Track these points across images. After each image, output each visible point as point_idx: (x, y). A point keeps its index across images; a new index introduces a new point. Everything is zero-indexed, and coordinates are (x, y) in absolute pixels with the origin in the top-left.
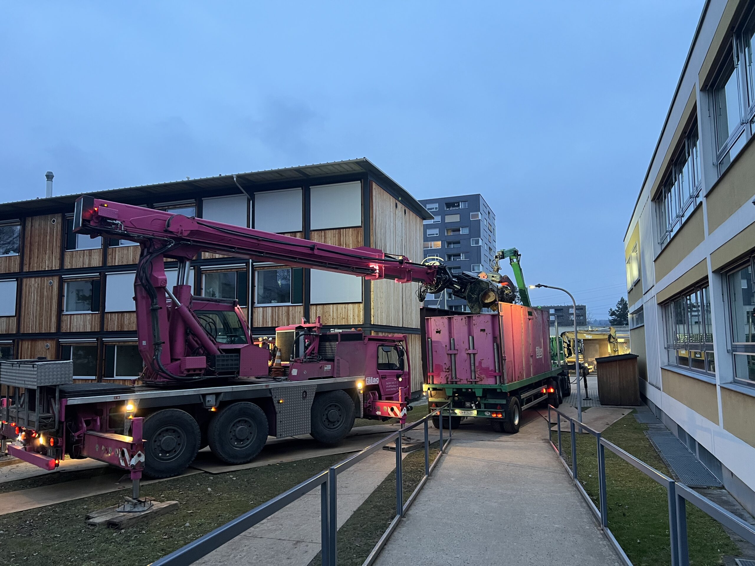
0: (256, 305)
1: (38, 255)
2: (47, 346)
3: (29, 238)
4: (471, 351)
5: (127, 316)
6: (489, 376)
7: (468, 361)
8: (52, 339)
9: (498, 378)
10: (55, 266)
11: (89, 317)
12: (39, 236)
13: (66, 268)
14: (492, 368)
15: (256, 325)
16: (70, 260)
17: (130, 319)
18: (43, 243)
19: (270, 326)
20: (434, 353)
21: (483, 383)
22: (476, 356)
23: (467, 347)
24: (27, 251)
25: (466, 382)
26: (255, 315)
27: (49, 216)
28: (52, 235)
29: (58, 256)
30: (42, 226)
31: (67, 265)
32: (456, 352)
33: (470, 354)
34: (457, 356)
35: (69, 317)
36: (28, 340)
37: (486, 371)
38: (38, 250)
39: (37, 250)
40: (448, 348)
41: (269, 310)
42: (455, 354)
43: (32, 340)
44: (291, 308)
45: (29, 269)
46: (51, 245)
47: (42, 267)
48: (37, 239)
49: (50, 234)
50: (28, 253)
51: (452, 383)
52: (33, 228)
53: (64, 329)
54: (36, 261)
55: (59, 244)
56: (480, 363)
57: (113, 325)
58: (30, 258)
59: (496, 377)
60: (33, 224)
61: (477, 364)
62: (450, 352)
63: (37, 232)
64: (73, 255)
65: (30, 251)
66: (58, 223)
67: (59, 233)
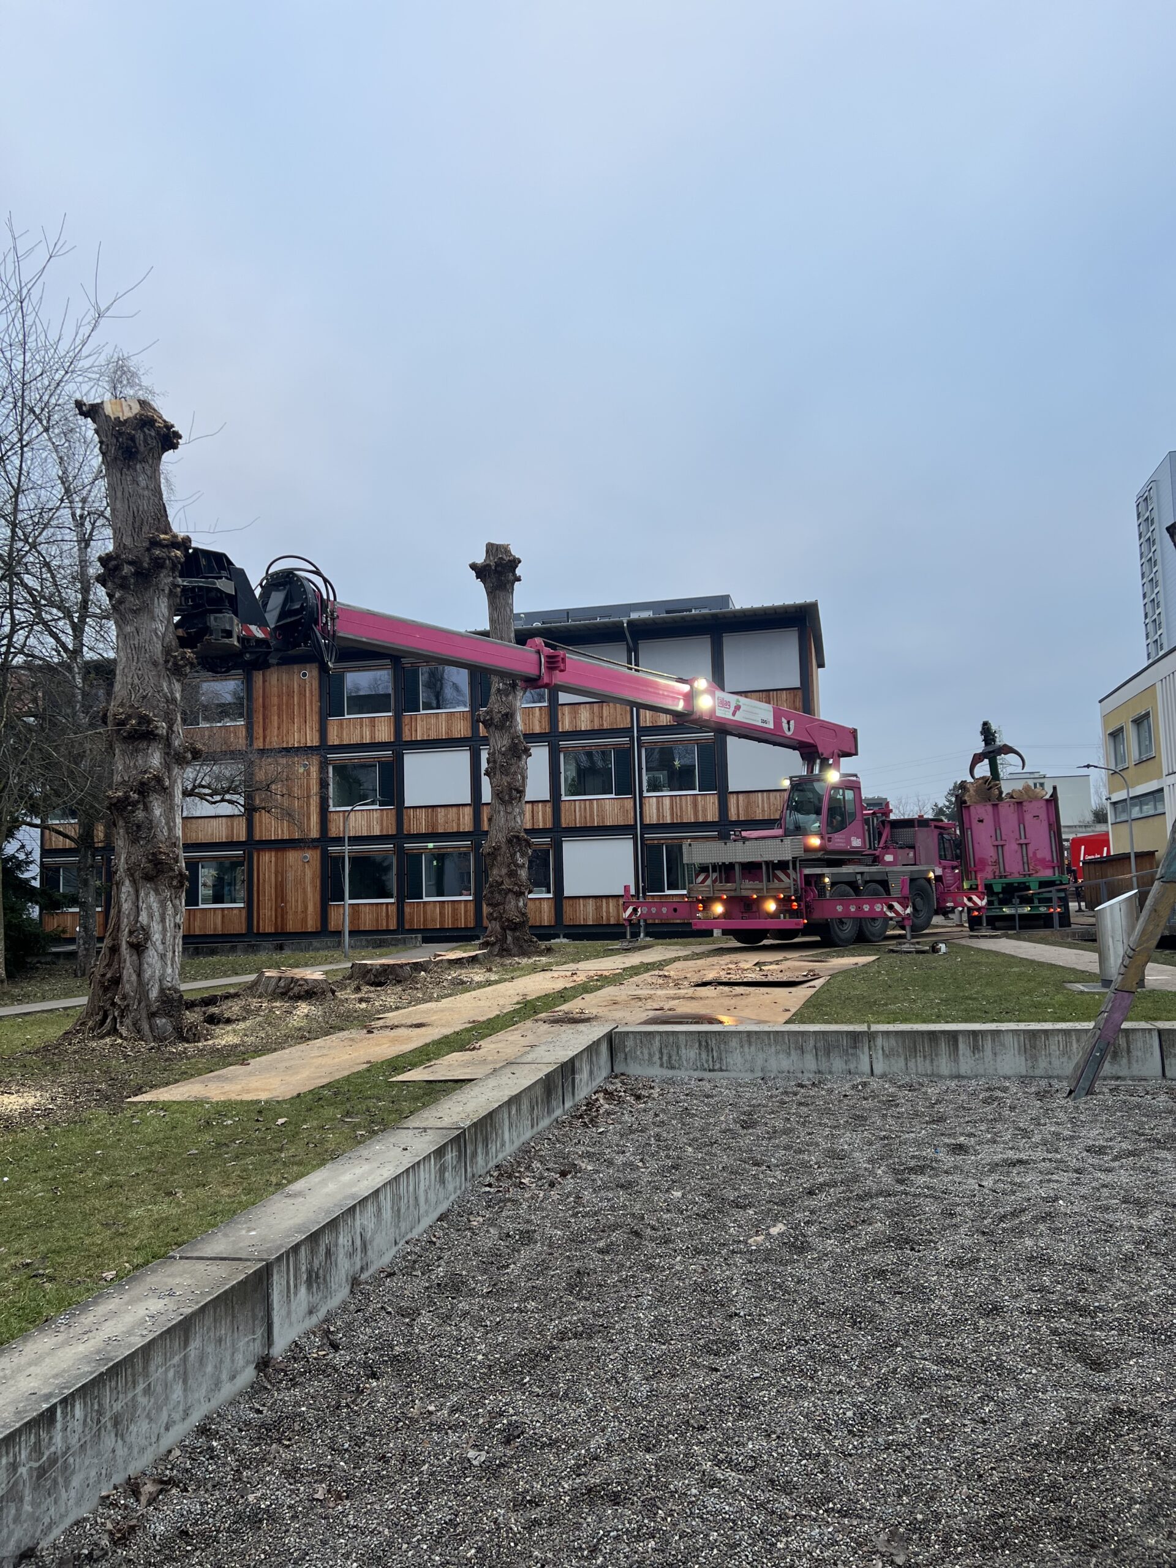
0: (645, 794)
1: (279, 724)
2: (305, 857)
3: (261, 700)
4: (1023, 841)
5: (441, 812)
6: (1048, 867)
7: (1020, 851)
8: (315, 847)
9: (1056, 869)
10: (312, 741)
11: (376, 815)
12: (279, 696)
13: (330, 743)
14: (1049, 858)
15: (647, 821)
16: (338, 732)
17: (446, 815)
18: (287, 706)
19: (669, 822)
20: (976, 846)
21: (1038, 875)
22: (1030, 847)
23: (1018, 837)
24: (258, 718)
25: (1018, 875)
26: (646, 808)
27: (296, 667)
28: (302, 694)
29: (316, 726)
30: (284, 682)
31: (333, 739)
32: (1002, 843)
33: (1021, 844)
34: (1006, 848)
35: (341, 814)
36: (270, 850)
37: (1042, 862)
38: (279, 717)
39: (276, 718)
40: (994, 838)
41: (667, 801)
42: (1002, 846)
43: (277, 850)
44: (699, 797)
45: (264, 745)
46: (302, 711)
47: (287, 743)
48: (275, 700)
49: (300, 693)
50: (261, 721)
51: (1001, 877)
52: (267, 684)
53: (333, 832)
54: (275, 733)
55: (316, 708)
56: (1035, 854)
57: (418, 824)
58: (264, 730)
59: (1054, 868)
60: (268, 678)
61: (1031, 854)
62: (996, 843)
63: (275, 690)
64: (342, 724)
65: (264, 719)
66: (312, 677)
67: (316, 692)
